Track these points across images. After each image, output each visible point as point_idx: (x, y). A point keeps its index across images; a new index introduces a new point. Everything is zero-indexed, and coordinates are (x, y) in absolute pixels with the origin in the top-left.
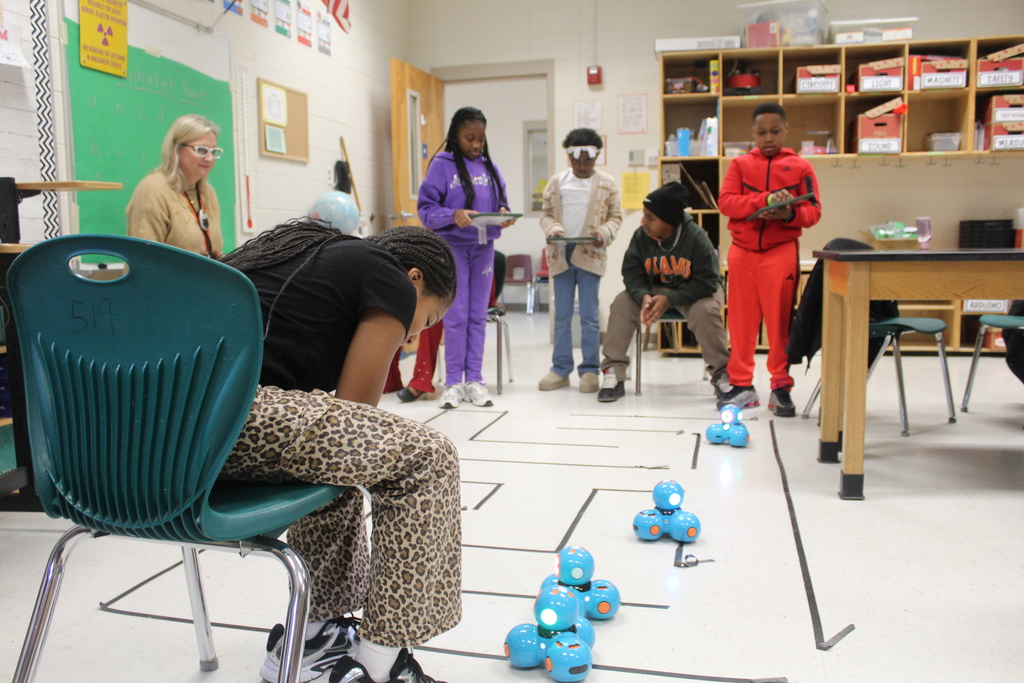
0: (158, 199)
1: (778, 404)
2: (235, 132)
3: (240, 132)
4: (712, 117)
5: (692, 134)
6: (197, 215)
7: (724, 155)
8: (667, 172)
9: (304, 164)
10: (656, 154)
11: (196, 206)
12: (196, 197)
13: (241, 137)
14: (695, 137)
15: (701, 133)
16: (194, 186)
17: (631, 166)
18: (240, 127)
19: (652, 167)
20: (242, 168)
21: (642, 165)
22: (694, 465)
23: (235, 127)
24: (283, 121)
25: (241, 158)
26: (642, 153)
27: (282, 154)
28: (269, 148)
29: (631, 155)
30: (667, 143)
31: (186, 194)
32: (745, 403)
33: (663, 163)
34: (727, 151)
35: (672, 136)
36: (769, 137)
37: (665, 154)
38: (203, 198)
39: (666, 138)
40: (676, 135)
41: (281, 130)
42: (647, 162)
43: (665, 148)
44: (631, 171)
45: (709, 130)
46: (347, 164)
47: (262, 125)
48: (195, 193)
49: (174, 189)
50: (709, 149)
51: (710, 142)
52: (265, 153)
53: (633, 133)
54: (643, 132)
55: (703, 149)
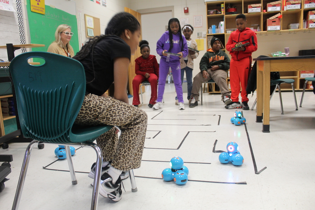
0: (55, 50)
1: (244, 106)
2: (78, 31)
3: (80, 30)
4: (222, 21)
5: (216, 27)
6: (67, 54)
7: (226, 33)
8: (209, 38)
10: (206, 33)
11: (67, 52)
12: (66, 49)
13: (80, 32)
14: (217, 28)
15: (219, 26)
16: (66, 46)
17: (198, 37)
18: (80, 29)
19: (204, 37)
20: (81, 41)
21: (201, 37)
22: (219, 124)
23: (78, 29)
24: (92, 27)
25: (80, 38)
26: (201, 33)
28: (89, 35)
29: (198, 34)
30: (209, 30)
31: (63, 48)
32: (234, 107)
33: (208, 36)
34: (227, 32)
35: (210, 28)
37: (208, 33)
38: (69, 49)
39: (209, 28)
40: (211, 27)
41: (92, 30)
42: (203, 36)
43: (208, 31)
44: (198, 39)
45: (222, 25)
47: (86, 28)
48: (66, 48)
49: (60, 47)
50: (221, 31)
51: (222, 29)
52: (88, 37)
53: (198, 27)
54: (201, 27)
55: (220, 31)
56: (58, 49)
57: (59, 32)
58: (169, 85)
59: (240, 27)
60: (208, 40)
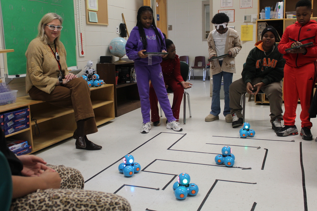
1: (304, 134)
2: (75, 15)
3: (78, 15)
4: (281, 2)
5: (272, 8)
6: (55, 54)
7: (286, 18)
8: (260, 26)
9: (107, 26)
10: (256, 17)
11: (54, 51)
12: (54, 47)
13: (78, 17)
14: (273, 10)
15: (276, 8)
16: (53, 43)
17: (245, 22)
18: (78, 13)
19: (254, 23)
20: (78, 30)
21: (250, 22)
22: (263, 168)
23: (75, 13)
24: (97, 9)
25: (78, 26)
26: (250, 16)
27: (96, 23)
28: (90, 21)
29: (245, 18)
30: (260, 13)
31: (49, 45)
32: (290, 133)
33: (258, 22)
34: (288, 15)
35: (263, 10)
36: (302, 17)
37: (259, 18)
39: (260, 11)
40: (264, 9)
41: (96, 13)
42: (252, 21)
43: (260, 15)
44: (245, 24)
45: (279, 7)
46: (125, 24)
47: (87, 11)
48: (54, 45)
49: (44, 43)
50: (279, 16)
51: (279, 13)
52: (89, 23)
53: (246, 8)
54: (251, 7)
55: (276, 15)
56: (41, 47)
57: (42, 24)
58: (204, 83)
59: (302, 19)
60: (259, 28)
